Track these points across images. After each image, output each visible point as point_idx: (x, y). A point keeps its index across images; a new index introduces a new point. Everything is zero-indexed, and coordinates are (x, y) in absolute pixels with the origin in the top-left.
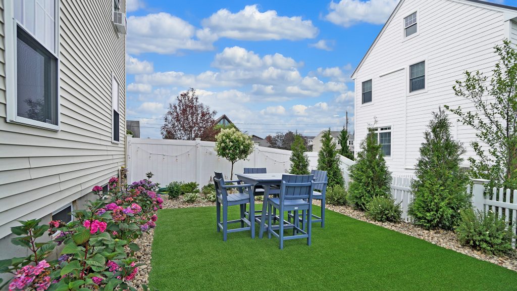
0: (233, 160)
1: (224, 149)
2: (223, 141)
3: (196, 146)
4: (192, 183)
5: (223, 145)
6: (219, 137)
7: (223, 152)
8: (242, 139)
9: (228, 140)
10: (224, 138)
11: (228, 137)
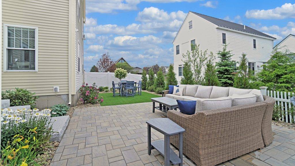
0: (120, 78)
1: (117, 75)
2: (117, 73)
3: (108, 74)
4: (107, 87)
5: (117, 74)
6: (115, 71)
7: (117, 76)
8: (123, 72)
9: (118, 72)
10: (117, 71)
11: (118, 71)
